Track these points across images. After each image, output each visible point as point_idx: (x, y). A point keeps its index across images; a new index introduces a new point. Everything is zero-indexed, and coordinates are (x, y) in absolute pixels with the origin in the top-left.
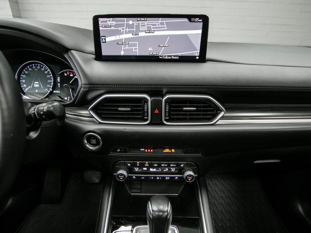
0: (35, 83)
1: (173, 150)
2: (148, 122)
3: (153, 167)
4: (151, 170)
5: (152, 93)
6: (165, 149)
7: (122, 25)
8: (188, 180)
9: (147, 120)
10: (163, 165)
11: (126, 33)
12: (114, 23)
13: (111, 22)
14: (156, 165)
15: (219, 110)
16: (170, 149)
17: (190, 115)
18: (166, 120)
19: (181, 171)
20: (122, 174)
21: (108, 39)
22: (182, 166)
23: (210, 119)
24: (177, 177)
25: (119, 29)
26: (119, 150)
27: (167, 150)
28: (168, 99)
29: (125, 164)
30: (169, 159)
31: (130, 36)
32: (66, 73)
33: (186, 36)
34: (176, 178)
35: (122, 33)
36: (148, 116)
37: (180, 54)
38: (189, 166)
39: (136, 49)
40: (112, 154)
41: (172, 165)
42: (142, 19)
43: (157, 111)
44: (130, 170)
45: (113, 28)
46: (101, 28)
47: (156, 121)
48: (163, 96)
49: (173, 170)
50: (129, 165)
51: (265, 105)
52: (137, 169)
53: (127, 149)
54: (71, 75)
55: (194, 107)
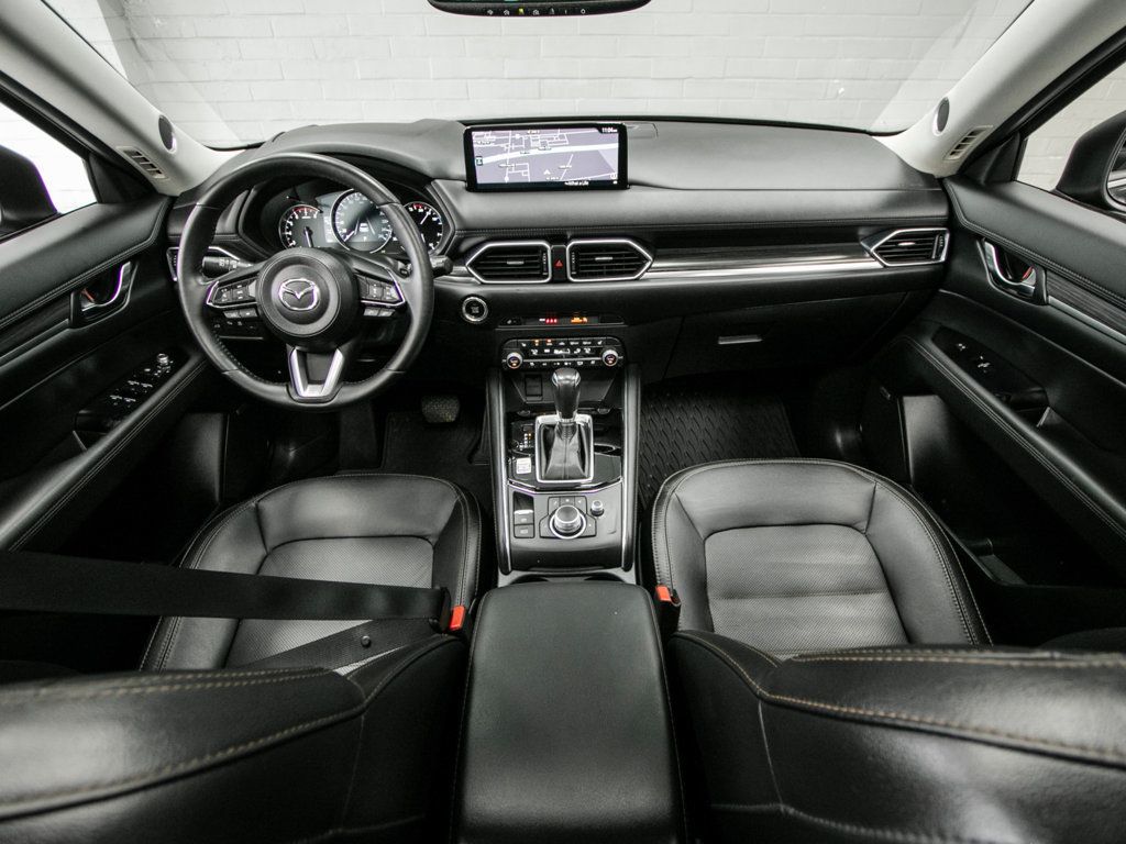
0: (362, 225)
1: (585, 319)
2: (548, 279)
3: (560, 348)
4: (556, 352)
5: (552, 239)
6: (573, 317)
7: (507, 141)
8: (607, 361)
9: (547, 276)
10: (572, 343)
11: (511, 151)
12: (495, 137)
13: (490, 137)
14: (562, 344)
15: (643, 259)
16: (581, 317)
17: (608, 267)
18: (572, 276)
19: (597, 352)
20: (515, 358)
21: (486, 160)
22: (600, 343)
23: (632, 273)
24: (593, 360)
25: (502, 145)
26: (509, 322)
27: (577, 320)
28: (574, 246)
29: (519, 345)
30: (580, 332)
31: (517, 154)
32: (412, 206)
33: (597, 152)
34: (593, 362)
35: (506, 152)
36: (547, 271)
37: (590, 178)
38: (609, 344)
39: (526, 173)
40: (501, 328)
41: (585, 343)
42: (534, 131)
43: (559, 264)
44: (526, 353)
45: (492, 145)
46: (475, 146)
47: (560, 278)
48: (567, 243)
49: (588, 351)
50: (524, 345)
51: (715, 250)
52: (535, 352)
53: (522, 320)
54: (421, 210)
55: (610, 255)
